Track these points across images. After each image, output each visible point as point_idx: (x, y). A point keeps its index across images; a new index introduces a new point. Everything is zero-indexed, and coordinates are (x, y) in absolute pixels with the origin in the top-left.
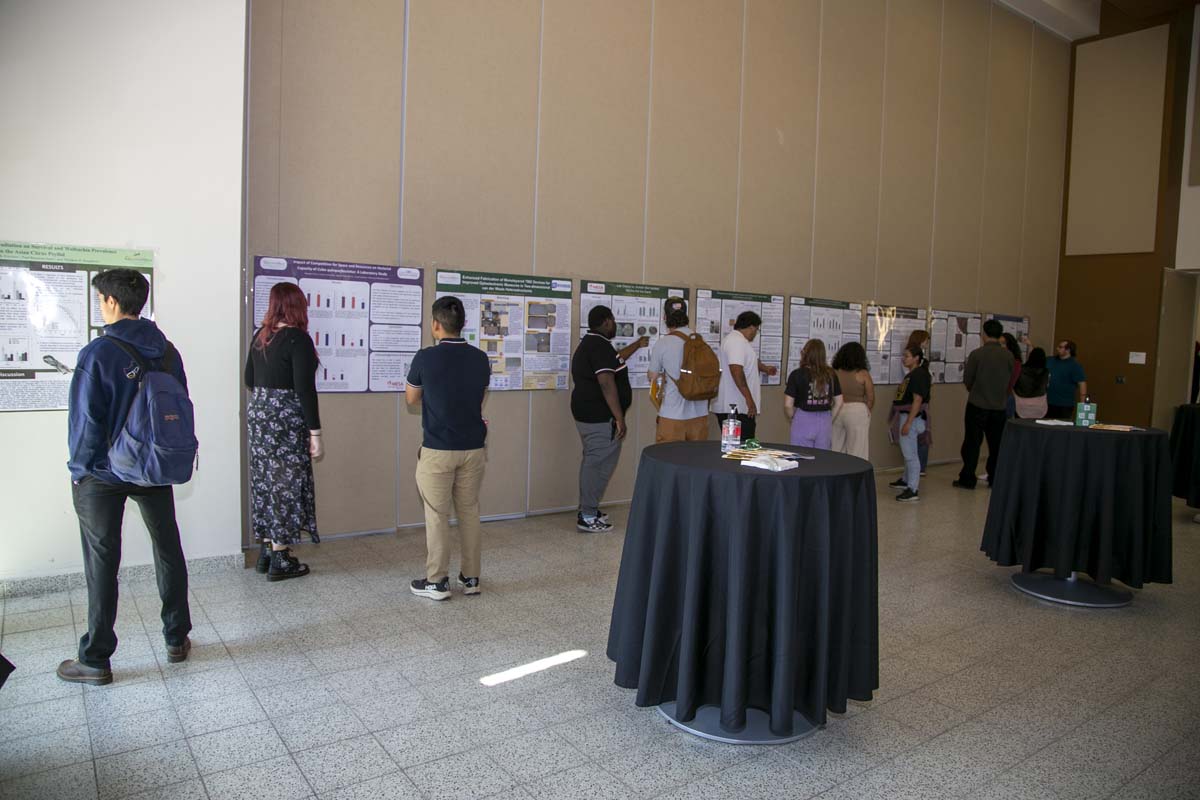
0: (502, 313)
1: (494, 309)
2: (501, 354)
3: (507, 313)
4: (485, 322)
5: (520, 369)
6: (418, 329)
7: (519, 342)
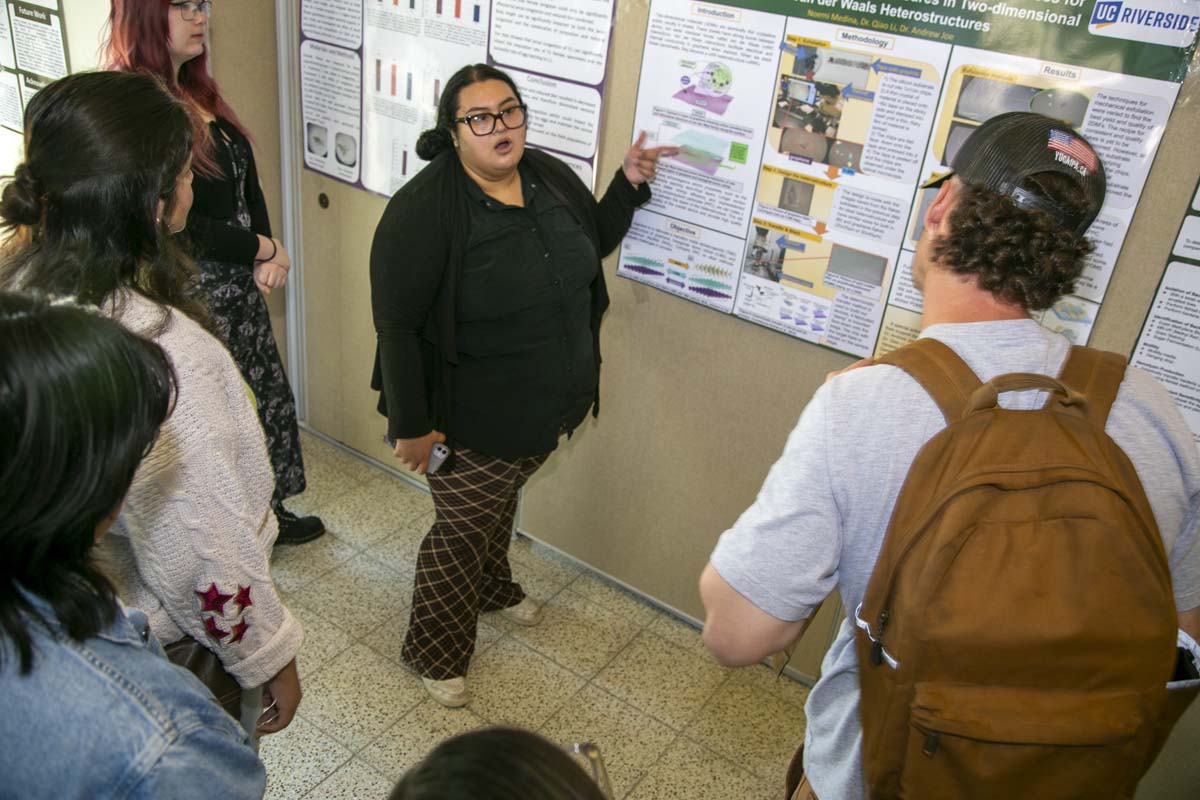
0: (849, 92)
1: (824, 73)
2: (821, 228)
3: (870, 96)
4: (786, 110)
5: (877, 294)
6: (594, 97)
7: (892, 207)
